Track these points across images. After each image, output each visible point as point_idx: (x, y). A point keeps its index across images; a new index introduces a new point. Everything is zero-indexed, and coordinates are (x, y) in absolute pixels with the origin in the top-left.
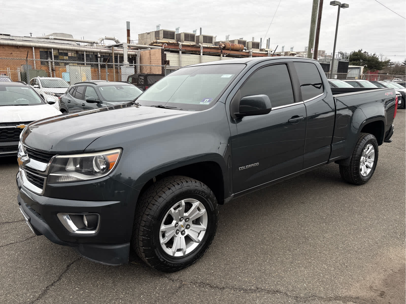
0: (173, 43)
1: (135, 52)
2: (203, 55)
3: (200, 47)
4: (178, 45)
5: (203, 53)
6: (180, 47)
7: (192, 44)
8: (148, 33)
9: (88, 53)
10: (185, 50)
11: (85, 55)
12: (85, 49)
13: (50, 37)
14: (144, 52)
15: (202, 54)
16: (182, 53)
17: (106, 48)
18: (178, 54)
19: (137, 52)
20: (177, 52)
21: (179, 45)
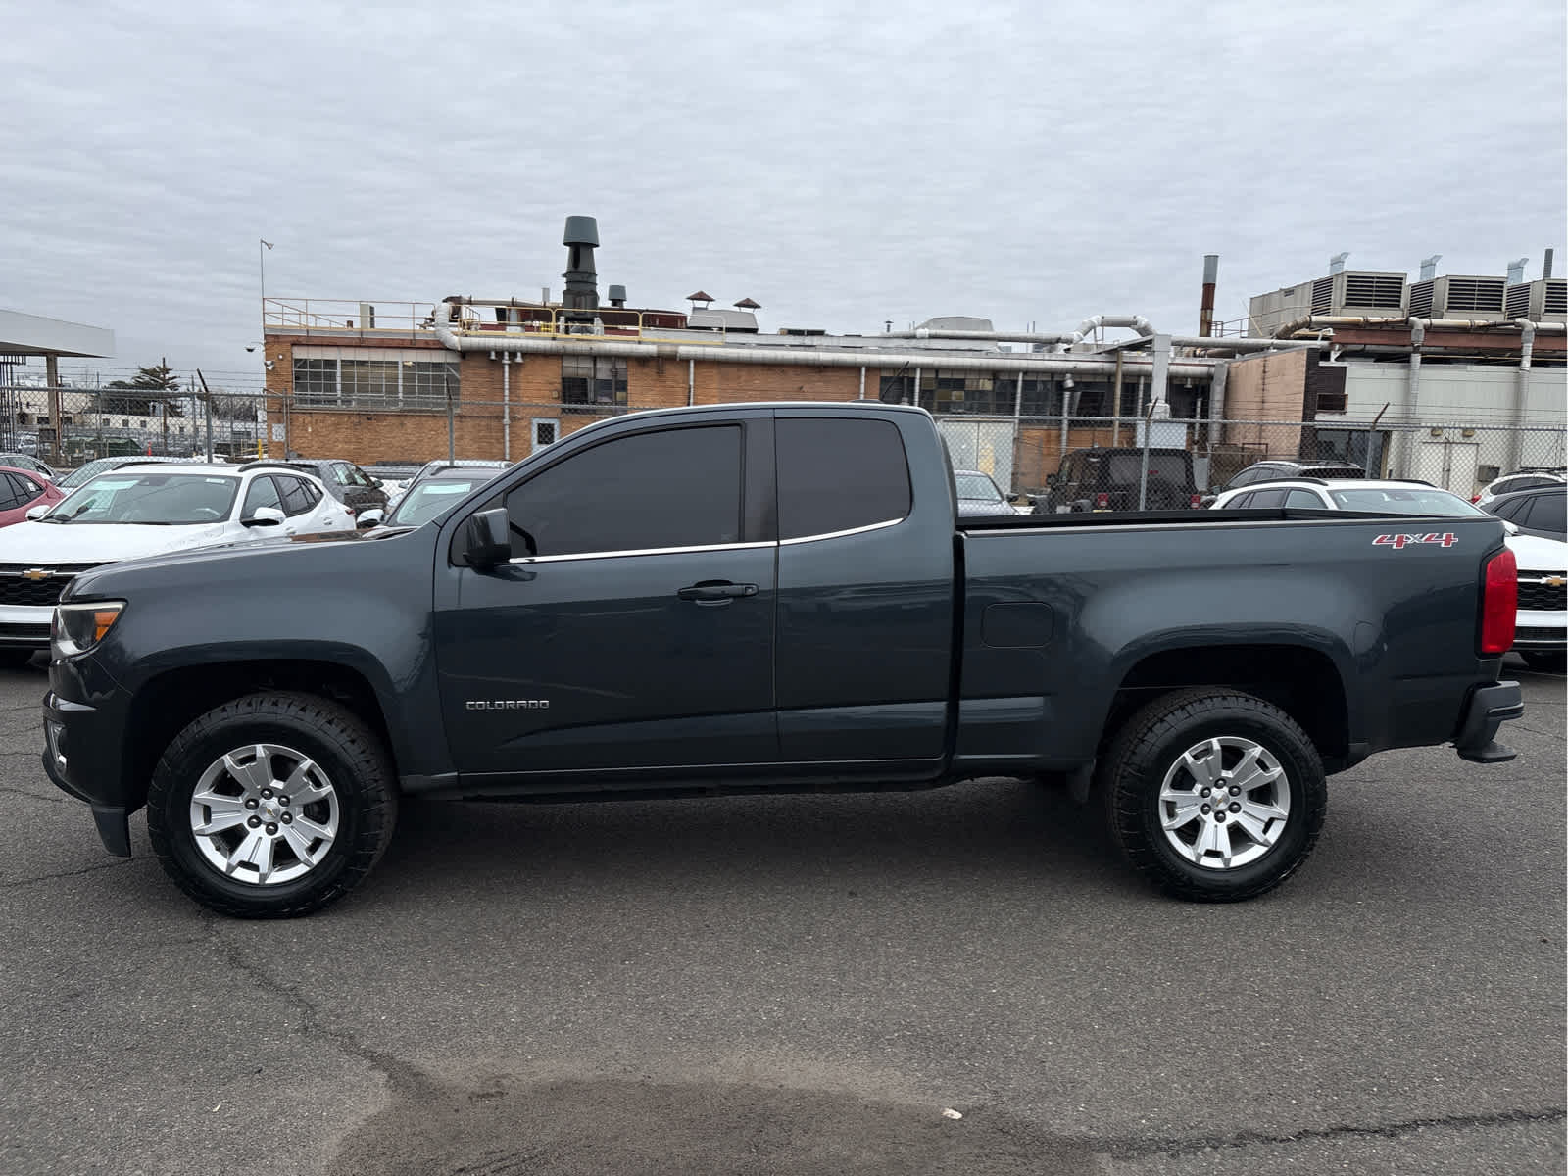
0: (1386, 323)
1: (1207, 368)
2: (1534, 363)
3: (1522, 331)
4: (1405, 327)
5: (1532, 356)
6: (1418, 338)
7: (1481, 323)
8: (1289, 292)
9: (1029, 378)
10: (1441, 350)
11: (1020, 384)
12: (1024, 363)
13: (920, 332)
14: (1244, 364)
15: (1526, 362)
16: (1424, 361)
17: (1097, 358)
18: (1403, 368)
19: (1214, 366)
20: (1403, 359)
21: (1412, 327)
